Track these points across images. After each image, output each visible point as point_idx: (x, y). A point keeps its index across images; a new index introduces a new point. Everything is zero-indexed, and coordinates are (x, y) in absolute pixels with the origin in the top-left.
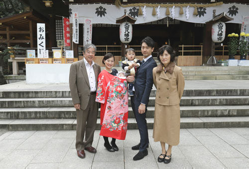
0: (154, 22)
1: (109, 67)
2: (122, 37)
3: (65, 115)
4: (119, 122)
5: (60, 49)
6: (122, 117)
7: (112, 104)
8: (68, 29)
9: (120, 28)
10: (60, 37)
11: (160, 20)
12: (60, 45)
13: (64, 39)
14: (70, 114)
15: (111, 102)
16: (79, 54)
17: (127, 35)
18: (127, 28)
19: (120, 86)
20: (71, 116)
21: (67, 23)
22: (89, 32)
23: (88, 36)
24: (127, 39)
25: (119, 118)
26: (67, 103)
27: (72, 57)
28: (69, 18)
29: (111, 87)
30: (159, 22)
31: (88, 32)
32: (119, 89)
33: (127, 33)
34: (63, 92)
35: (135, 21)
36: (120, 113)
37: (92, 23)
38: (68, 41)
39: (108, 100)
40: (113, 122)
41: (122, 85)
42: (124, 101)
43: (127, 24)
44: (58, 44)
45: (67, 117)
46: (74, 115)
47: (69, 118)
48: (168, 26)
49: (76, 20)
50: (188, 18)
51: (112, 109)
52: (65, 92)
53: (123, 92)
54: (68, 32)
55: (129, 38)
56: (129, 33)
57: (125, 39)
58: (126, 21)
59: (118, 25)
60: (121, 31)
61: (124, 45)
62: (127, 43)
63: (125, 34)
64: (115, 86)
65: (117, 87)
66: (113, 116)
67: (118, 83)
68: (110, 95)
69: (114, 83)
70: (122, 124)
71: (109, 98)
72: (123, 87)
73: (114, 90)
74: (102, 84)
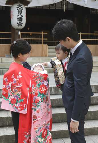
0: (46, 6)
2: (14, 22)
4: (46, 134)
6: (49, 126)
7: (38, 112)
9: (12, 10)
11: (52, 5)
15: (37, 109)
17: (20, 19)
18: (20, 11)
24: (20, 24)
25: (46, 129)
29: (33, 88)
30: (51, 6)
32: (43, 89)
33: (20, 16)
35: (29, 2)
40: (40, 136)
41: (45, 83)
43: (20, 6)
48: (65, 10)
50: (86, 3)
53: (47, 93)
55: (22, 23)
56: (22, 16)
57: (18, 23)
58: (18, 2)
59: (4, 8)
60: (13, 14)
61: (16, 31)
62: (20, 29)
63: (18, 18)
64: (38, 85)
65: (41, 88)
66: (41, 128)
67: (41, 82)
68: (34, 100)
69: (36, 82)
70: (49, 137)
71: (33, 104)
72: (47, 86)
73: (38, 92)
74: (21, 85)
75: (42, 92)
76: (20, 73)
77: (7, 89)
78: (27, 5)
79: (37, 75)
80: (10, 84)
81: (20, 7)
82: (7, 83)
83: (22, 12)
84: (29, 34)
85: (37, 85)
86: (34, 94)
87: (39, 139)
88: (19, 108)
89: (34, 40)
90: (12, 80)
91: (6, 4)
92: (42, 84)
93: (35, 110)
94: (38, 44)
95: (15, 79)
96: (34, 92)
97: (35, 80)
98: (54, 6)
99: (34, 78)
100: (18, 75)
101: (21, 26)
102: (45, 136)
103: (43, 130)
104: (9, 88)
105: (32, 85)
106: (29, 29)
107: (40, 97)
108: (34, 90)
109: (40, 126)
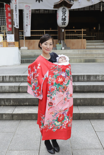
1: (46, 52)
2: (60, 22)
3: (4, 102)
4: (63, 119)
5: (3, 33)
6: (67, 112)
7: (54, 99)
8: (9, 15)
9: (58, 12)
10: (3, 23)
12: (4, 30)
13: (6, 24)
14: (10, 102)
15: (53, 97)
16: (20, 38)
17: (64, 19)
18: (64, 13)
19: (61, 77)
20: (11, 104)
21: (9, 9)
22: (29, 17)
23: (27, 21)
24: (64, 23)
25: (63, 114)
26: (7, 89)
27: (13, 40)
28: (10, 5)
29: (50, 78)
30: (91, 8)
31: (27, 17)
32: (60, 80)
33: (64, 17)
34: (3, 77)
35: (72, 5)
36: (64, 109)
37: (31, 9)
38: (10, 26)
39: (48, 95)
40: (56, 120)
41: (63, 75)
42: (67, 94)
43: (64, 8)
44: (2, 29)
45: (7, 104)
46: (15, 102)
47: (9, 106)
48: (101, 10)
49: (16, 5)
51: (54, 105)
52: (5, 76)
53: (65, 83)
54: (10, 18)
55: (65, 23)
56: (66, 17)
57: (62, 23)
58: (63, 5)
59: (54, 11)
60: (59, 15)
61: (61, 29)
62: (64, 27)
63: (62, 19)
64: (56, 76)
65: (58, 78)
66: (56, 113)
67: (58, 73)
68: (50, 89)
69: (53, 73)
70: (66, 121)
71: (48, 92)
72: (65, 77)
73: (54, 82)
74: (38, 75)
75: (58, 82)
76: (39, 65)
77: (30, 77)
78: (70, 8)
79: (56, 67)
80: (32, 74)
81: (64, 10)
82: (31, 72)
83: (65, 13)
84: (74, 31)
85: (54, 76)
86: (50, 84)
87: (55, 122)
88: (37, 94)
89: (76, 36)
90: (34, 71)
91: (54, 8)
92: (60, 75)
93: (51, 97)
94: (79, 39)
95: (35, 70)
96: (50, 82)
97: (53, 71)
98: (94, 7)
99: (52, 69)
100: (38, 66)
101: (65, 25)
102: (61, 121)
103: (59, 115)
104: (32, 77)
105: (49, 76)
106: (74, 27)
107: (56, 87)
108: (50, 80)
109: (56, 112)
